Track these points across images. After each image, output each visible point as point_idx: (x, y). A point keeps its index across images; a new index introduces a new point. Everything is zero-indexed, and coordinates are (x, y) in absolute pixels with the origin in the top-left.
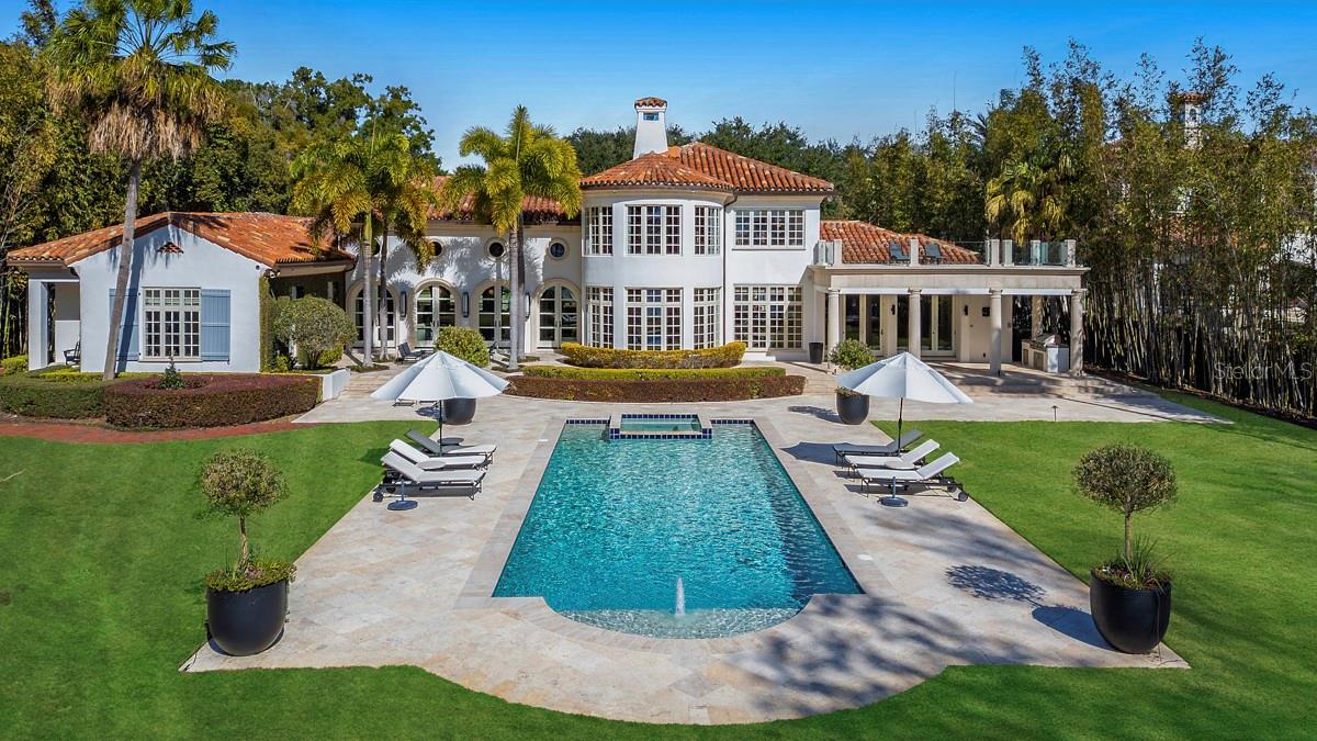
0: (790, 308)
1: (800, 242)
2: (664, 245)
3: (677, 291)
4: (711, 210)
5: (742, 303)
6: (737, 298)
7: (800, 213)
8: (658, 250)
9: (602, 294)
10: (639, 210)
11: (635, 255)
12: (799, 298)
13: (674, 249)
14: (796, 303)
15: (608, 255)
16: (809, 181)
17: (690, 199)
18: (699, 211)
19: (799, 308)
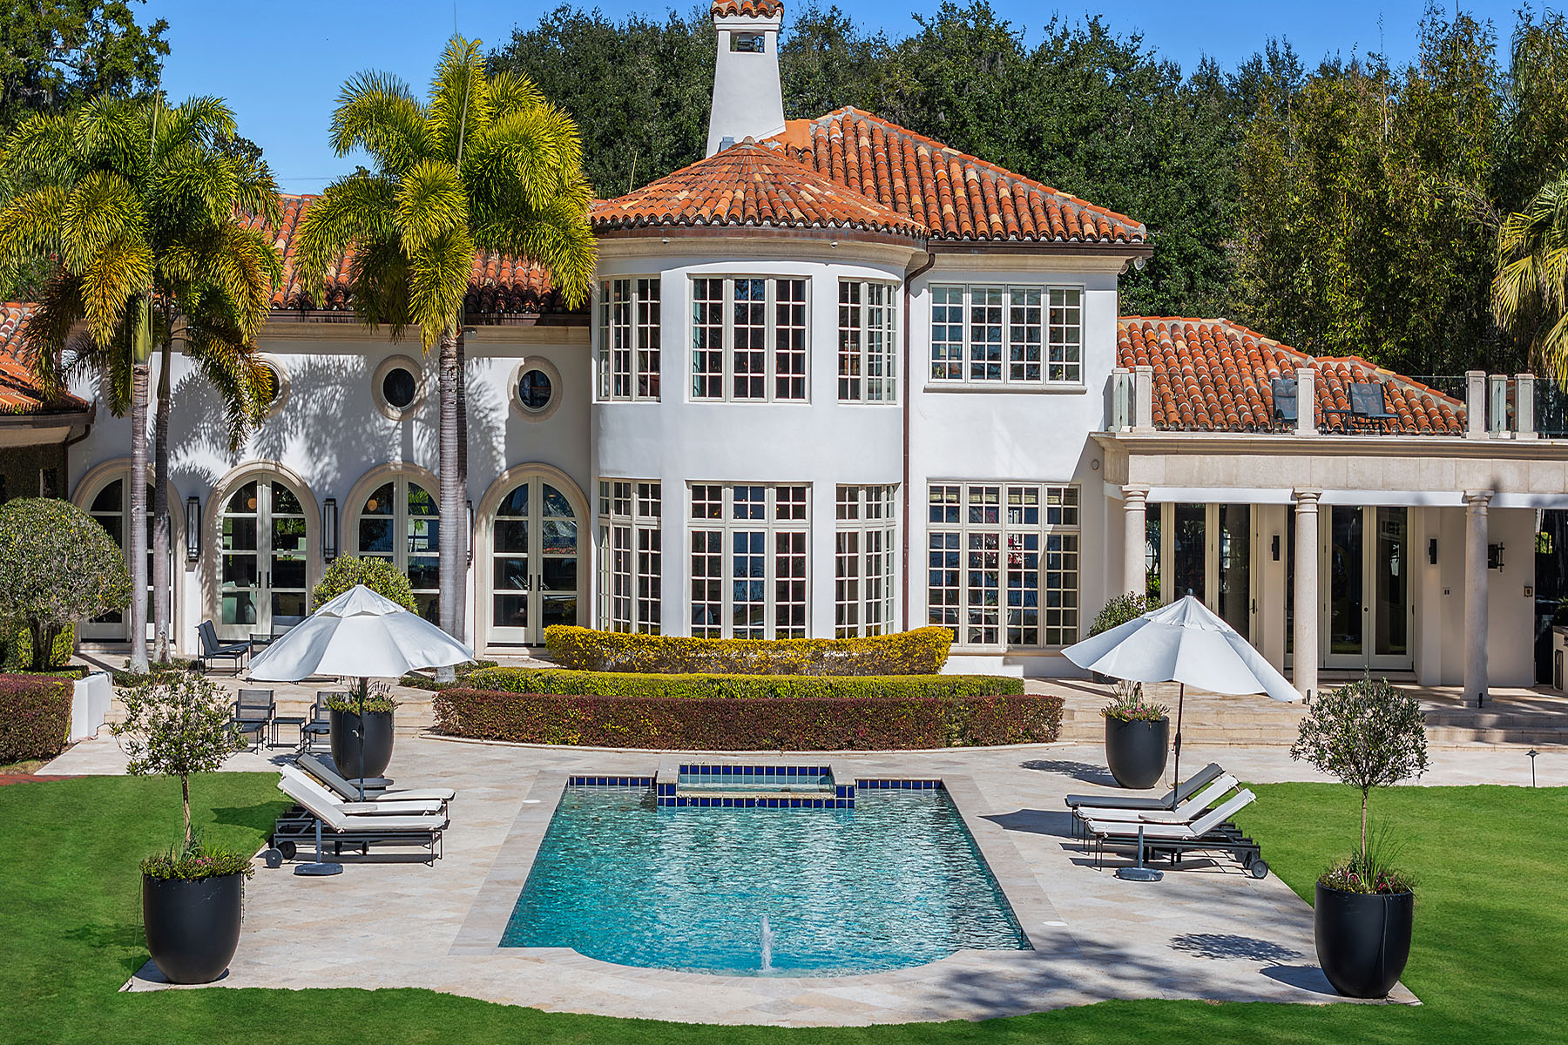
0: (1053, 542)
1: (1073, 374)
2: (770, 375)
3: (800, 493)
4: (876, 289)
5: (945, 527)
6: (936, 515)
7: (1074, 296)
8: (758, 390)
9: (635, 499)
10: (717, 285)
11: (708, 402)
12: (1071, 517)
13: (793, 388)
14: (1064, 530)
15: (650, 401)
16: (1093, 217)
17: (828, 259)
18: (848, 290)
19: (1071, 542)
